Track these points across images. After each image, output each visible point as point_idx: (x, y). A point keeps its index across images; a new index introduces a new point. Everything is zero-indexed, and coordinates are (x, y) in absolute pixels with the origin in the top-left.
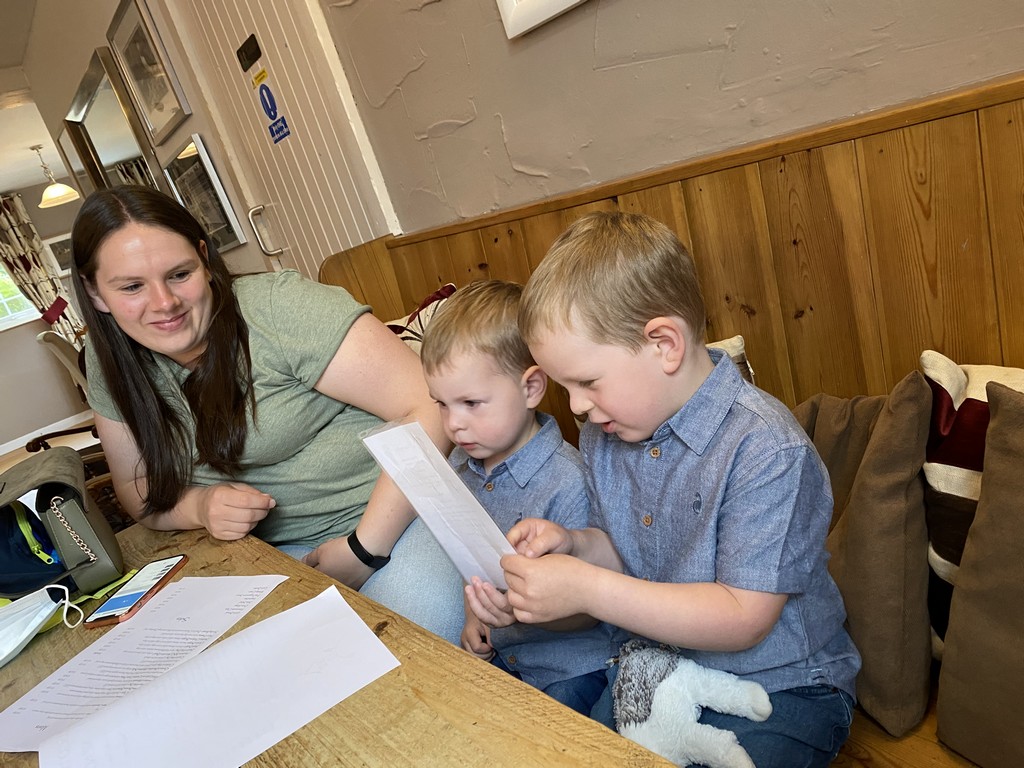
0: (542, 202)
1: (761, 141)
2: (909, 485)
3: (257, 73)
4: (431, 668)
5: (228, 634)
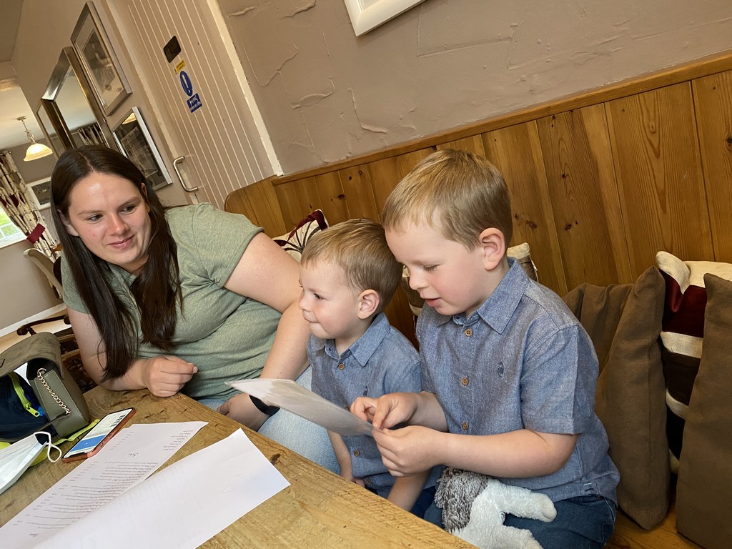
0: (383, 151)
1: (537, 105)
2: (650, 349)
3: (178, 63)
4: (312, 487)
5: (165, 465)
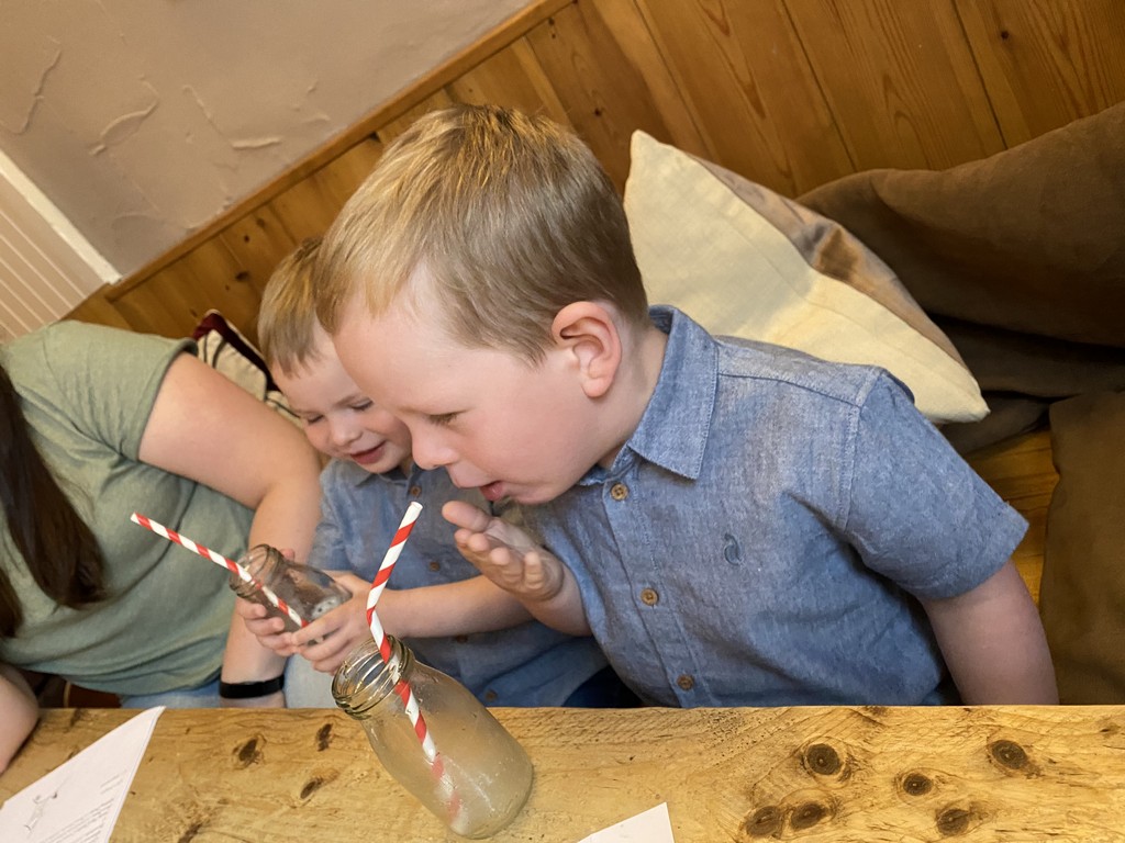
0: (285, 173)
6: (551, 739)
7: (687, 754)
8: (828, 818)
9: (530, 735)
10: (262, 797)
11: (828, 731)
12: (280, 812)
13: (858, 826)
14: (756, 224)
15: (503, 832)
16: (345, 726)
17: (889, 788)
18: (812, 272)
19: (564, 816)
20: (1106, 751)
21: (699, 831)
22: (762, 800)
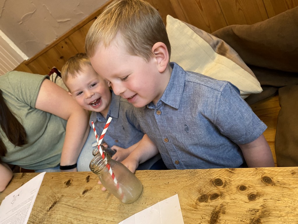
6: (147, 178)
7: (183, 181)
8: (220, 197)
9: (142, 177)
10: (72, 194)
11: (220, 175)
12: (77, 198)
13: (227, 199)
14: (201, 40)
15: (135, 202)
16: (93, 176)
17: (235, 189)
18: (216, 54)
19: (151, 198)
20: (293, 179)
21: (186, 201)
22: (203, 193)
